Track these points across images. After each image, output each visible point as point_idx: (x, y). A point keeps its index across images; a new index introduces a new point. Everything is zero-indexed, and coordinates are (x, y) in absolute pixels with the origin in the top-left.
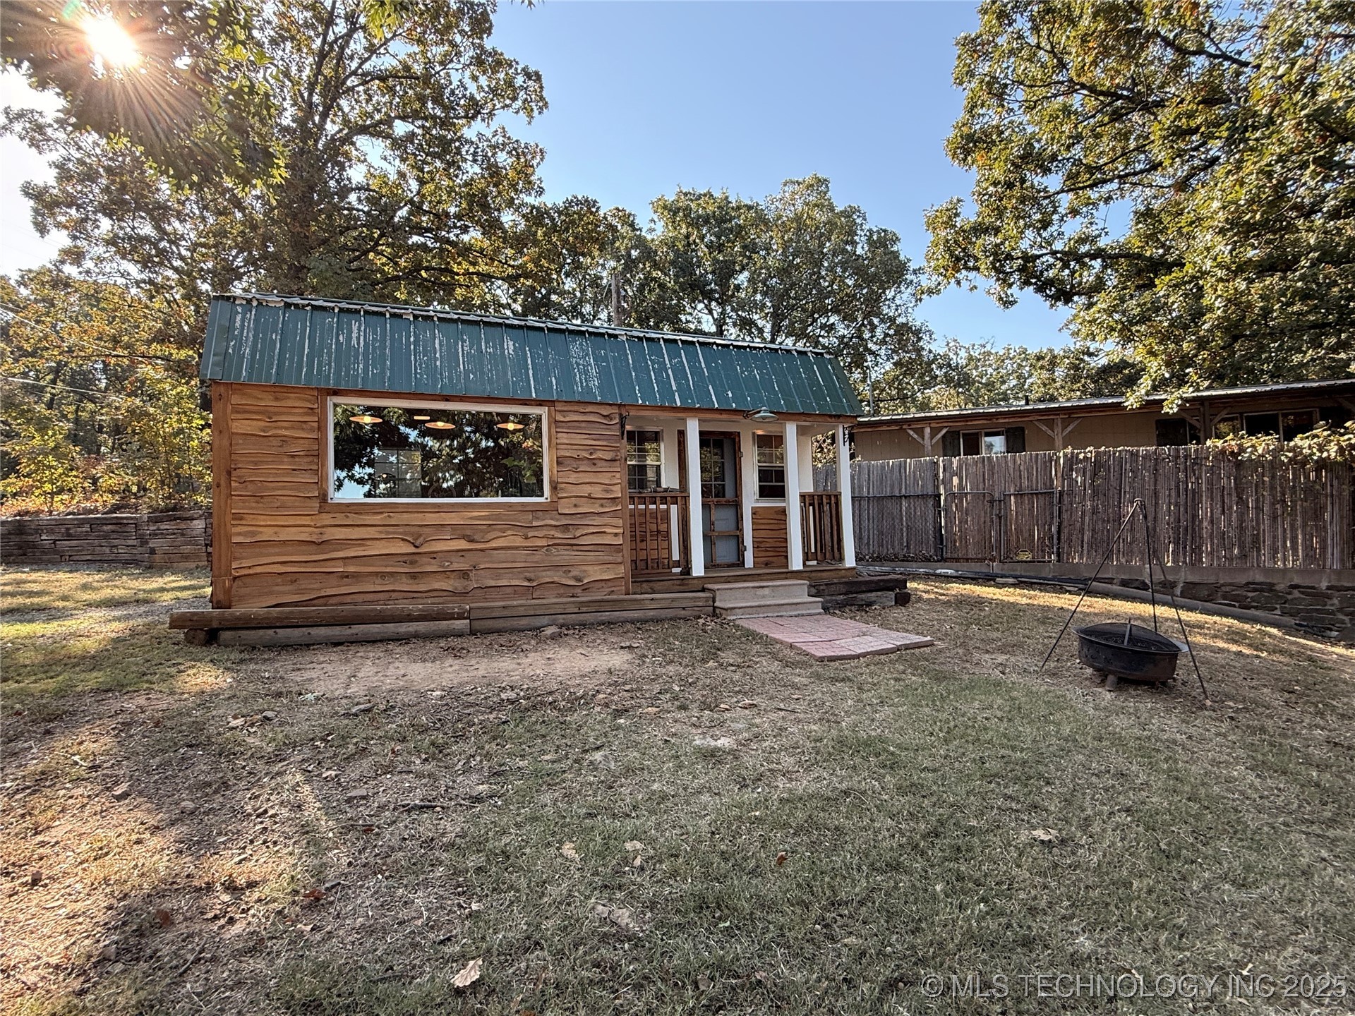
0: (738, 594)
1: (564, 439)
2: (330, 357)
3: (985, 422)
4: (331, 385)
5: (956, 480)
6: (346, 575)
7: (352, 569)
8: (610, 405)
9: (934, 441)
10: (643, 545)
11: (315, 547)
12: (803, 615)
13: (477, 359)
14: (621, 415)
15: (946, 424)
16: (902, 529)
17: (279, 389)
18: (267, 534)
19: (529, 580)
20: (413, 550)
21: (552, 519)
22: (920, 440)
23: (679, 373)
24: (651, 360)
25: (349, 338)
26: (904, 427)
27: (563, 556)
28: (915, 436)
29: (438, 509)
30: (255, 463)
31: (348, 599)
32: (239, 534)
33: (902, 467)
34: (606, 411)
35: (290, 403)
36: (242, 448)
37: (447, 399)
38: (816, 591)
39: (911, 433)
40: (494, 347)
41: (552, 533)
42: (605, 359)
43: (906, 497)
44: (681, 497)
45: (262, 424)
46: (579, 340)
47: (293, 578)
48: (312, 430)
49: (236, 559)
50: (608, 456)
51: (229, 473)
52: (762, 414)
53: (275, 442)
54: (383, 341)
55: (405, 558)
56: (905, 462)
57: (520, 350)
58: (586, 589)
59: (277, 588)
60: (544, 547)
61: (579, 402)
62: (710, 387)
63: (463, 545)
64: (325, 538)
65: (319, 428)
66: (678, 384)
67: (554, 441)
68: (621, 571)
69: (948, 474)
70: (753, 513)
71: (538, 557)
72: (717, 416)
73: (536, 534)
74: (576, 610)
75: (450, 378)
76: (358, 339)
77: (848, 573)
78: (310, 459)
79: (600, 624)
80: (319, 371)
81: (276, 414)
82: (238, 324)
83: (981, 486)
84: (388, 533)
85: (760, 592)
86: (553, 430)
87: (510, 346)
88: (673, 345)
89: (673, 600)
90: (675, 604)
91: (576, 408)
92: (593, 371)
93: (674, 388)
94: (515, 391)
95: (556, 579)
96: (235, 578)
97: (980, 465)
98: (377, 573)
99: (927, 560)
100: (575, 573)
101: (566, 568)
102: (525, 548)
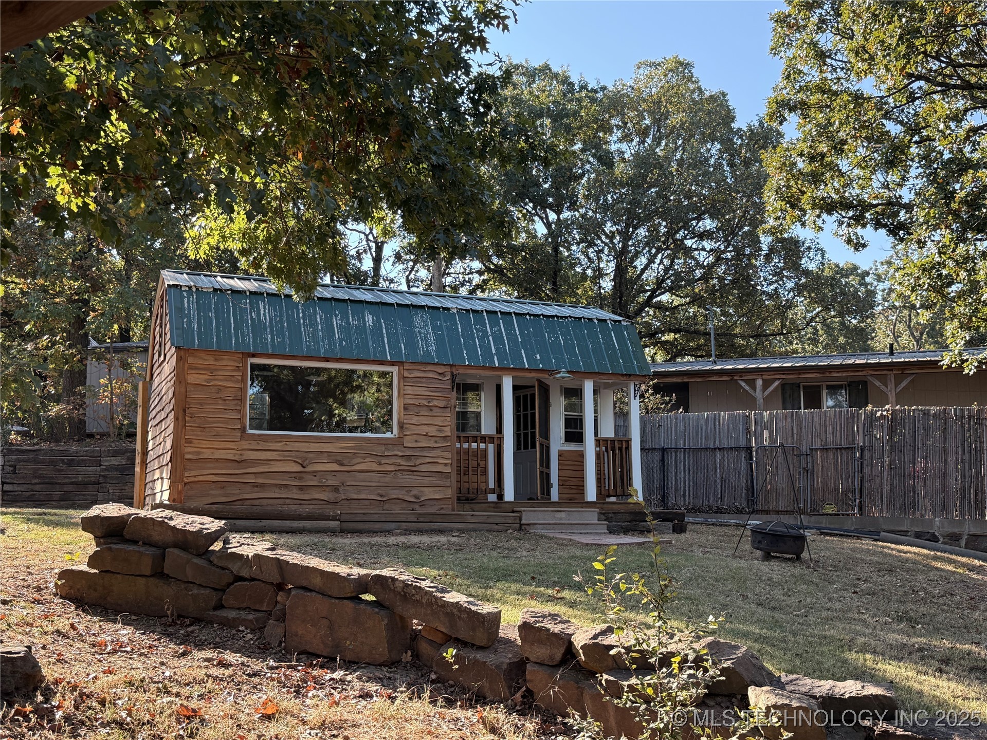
0: (540, 515)
1: (409, 390)
2: (248, 330)
4: (252, 350)
5: (766, 434)
6: (256, 485)
7: (260, 481)
8: (445, 365)
9: (766, 393)
10: (466, 478)
11: (236, 464)
12: (592, 532)
13: (346, 329)
14: (452, 373)
16: (716, 481)
17: (218, 353)
18: (207, 454)
19: (381, 496)
20: (300, 469)
21: (399, 450)
22: (751, 392)
23: (498, 339)
24: (476, 329)
25: (259, 315)
26: (736, 378)
27: (406, 479)
28: (747, 388)
29: (319, 440)
30: (201, 404)
31: (257, 502)
32: (189, 453)
33: (717, 419)
34: (441, 369)
35: (224, 363)
36: (194, 394)
37: (327, 360)
39: (743, 384)
40: (359, 320)
41: (399, 461)
42: (440, 328)
43: (720, 449)
44: (497, 439)
45: (206, 377)
46: (420, 313)
47: (222, 485)
48: (237, 381)
49: (186, 470)
50: (442, 404)
51: (184, 411)
52: (561, 374)
53: (214, 390)
54: (281, 316)
55: (295, 475)
56: (720, 415)
57: (377, 322)
58: (423, 504)
59: (211, 492)
60: (392, 471)
61: (421, 363)
62: (522, 351)
63: (335, 467)
64: (244, 458)
65: (242, 381)
66: (497, 349)
67: (402, 391)
68: (449, 493)
69: (759, 428)
70: (560, 456)
71: (387, 479)
72: (527, 374)
73: (387, 461)
74: (415, 520)
75: (330, 344)
76: (265, 315)
77: (635, 506)
78: (236, 402)
79: (432, 531)
80: (243, 340)
81: (216, 370)
82: (186, 306)
83: (792, 440)
84: (285, 456)
86: (402, 384)
87: (369, 319)
88: (493, 316)
89: (489, 516)
90: (491, 520)
91: (419, 367)
92: (432, 338)
93: (494, 352)
94: (375, 355)
95: (401, 496)
96: (185, 484)
97: (789, 420)
98: (276, 485)
99: (740, 512)
100: (414, 492)
101: (408, 488)
102: (379, 472)
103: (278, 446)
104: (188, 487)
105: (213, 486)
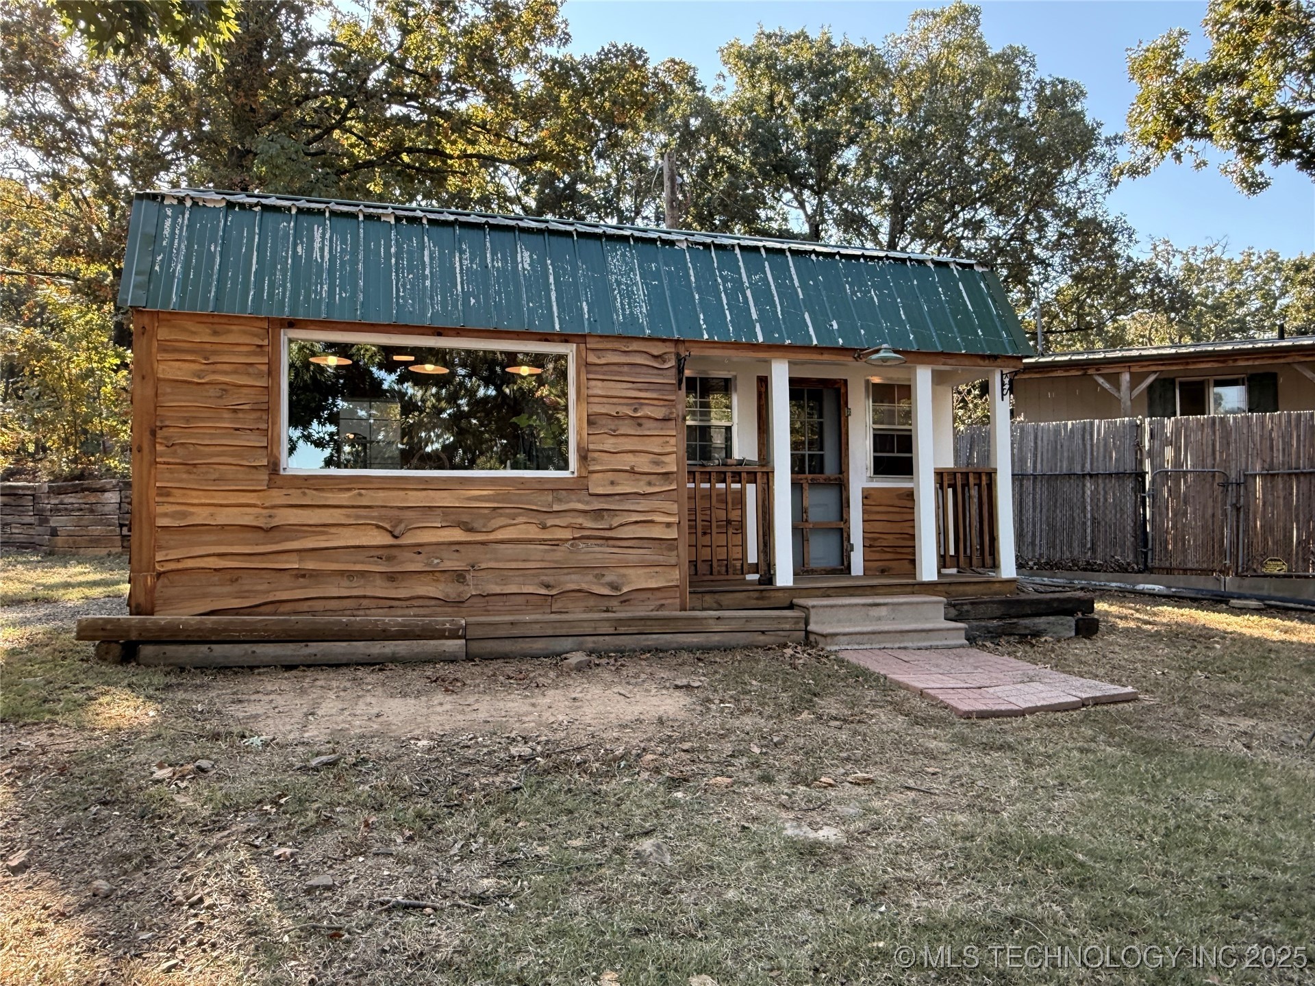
0: (842, 613)
1: (598, 388)
2: (284, 276)
3: (1216, 365)
4: (286, 313)
5: (1169, 452)
6: (301, 574)
7: (310, 565)
8: (664, 341)
9: (1136, 392)
10: (706, 540)
11: (262, 534)
12: (937, 648)
13: (480, 277)
14: (678, 355)
15: (1154, 368)
16: (1084, 523)
17: (218, 320)
18: (201, 516)
19: (547, 586)
20: (390, 541)
21: (579, 501)
22: (1113, 391)
23: (763, 295)
24: (721, 276)
25: (310, 249)
26: (1090, 372)
27: (596, 553)
28: (1107, 386)
29: (426, 485)
30: (187, 420)
31: (305, 606)
32: (165, 515)
33: (1086, 431)
34: (657, 349)
35: (232, 339)
36: (173, 400)
37: (439, 332)
38: (957, 612)
39: (1101, 380)
40: (504, 259)
41: (580, 520)
42: (657, 275)
43: (1091, 476)
44: (761, 473)
45: (196, 366)
46: (620, 249)
47: (233, 576)
48: (260, 375)
49: (161, 548)
50: (659, 413)
51: (153, 433)
52: (882, 354)
53: (213, 391)
54: (354, 253)
55: (379, 553)
56: (1092, 424)
57: (536, 264)
58: (625, 601)
59: (212, 589)
60: (568, 540)
61: (620, 337)
62: (807, 316)
63: (457, 535)
64: (275, 522)
65: (270, 373)
66: (761, 312)
67: (584, 392)
68: (675, 576)
69: (1157, 443)
70: (865, 497)
71: (560, 554)
72: (815, 357)
73: (557, 522)
74: (611, 631)
75: (444, 303)
76: (322, 249)
77: (1006, 588)
78: (258, 414)
79: (645, 650)
80: (271, 295)
81: (215, 353)
82: (167, 232)
83: (1209, 461)
84: (358, 517)
85: (875, 612)
86: (583, 377)
87: (525, 259)
88: (753, 255)
89: (748, 620)
90: (753, 626)
91: (616, 345)
92: (640, 293)
93: (755, 316)
94: (531, 322)
95: (585, 586)
96: (159, 575)
97: (1208, 430)
98: (342, 573)
99: (1123, 569)
100: (610, 577)
101: (598, 571)
102: (542, 542)
103: (343, 498)
104: (163, 580)
105: (216, 578)
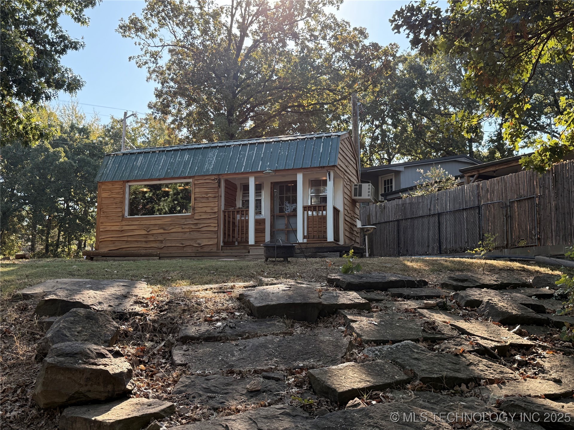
1: (197, 190)
2: (129, 170)
4: (126, 179)
8: (215, 175)
11: (120, 232)
13: (173, 164)
17: (113, 182)
18: (108, 228)
19: (182, 244)
20: (147, 233)
21: (192, 221)
23: (250, 158)
24: (240, 154)
25: (136, 163)
27: (196, 235)
29: (155, 219)
30: (107, 206)
32: (102, 228)
34: (213, 178)
35: (116, 186)
36: (104, 202)
40: (181, 158)
41: (191, 226)
42: (221, 156)
43: (465, 209)
45: (109, 194)
46: (214, 150)
47: (114, 242)
48: (120, 195)
49: (101, 236)
50: (213, 195)
51: (100, 210)
53: (112, 199)
54: (146, 162)
55: (144, 236)
57: (189, 158)
58: (202, 247)
59: (110, 245)
60: (188, 232)
62: (261, 162)
63: (162, 231)
64: (123, 229)
65: (123, 194)
66: (247, 163)
67: (194, 191)
68: (216, 241)
73: (186, 227)
75: (162, 172)
76: (139, 162)
77: (329, 244)
78: (121, 204)
80: (125, 175)
81: (112, 190)
82: (109, 163)
84: (140, 227)
86: (194, 187)
88: (253, 147)
89: (231, 253)
91: (202, 178)
92: (214, 162)
93: (244, 165)
94: (181, 174)
95: (192, 244)
100: (199, 241)
101: (195, 240)
102: (182, 232)
103: (137, 223)
104: (102, 243)
105: (111, 242)
